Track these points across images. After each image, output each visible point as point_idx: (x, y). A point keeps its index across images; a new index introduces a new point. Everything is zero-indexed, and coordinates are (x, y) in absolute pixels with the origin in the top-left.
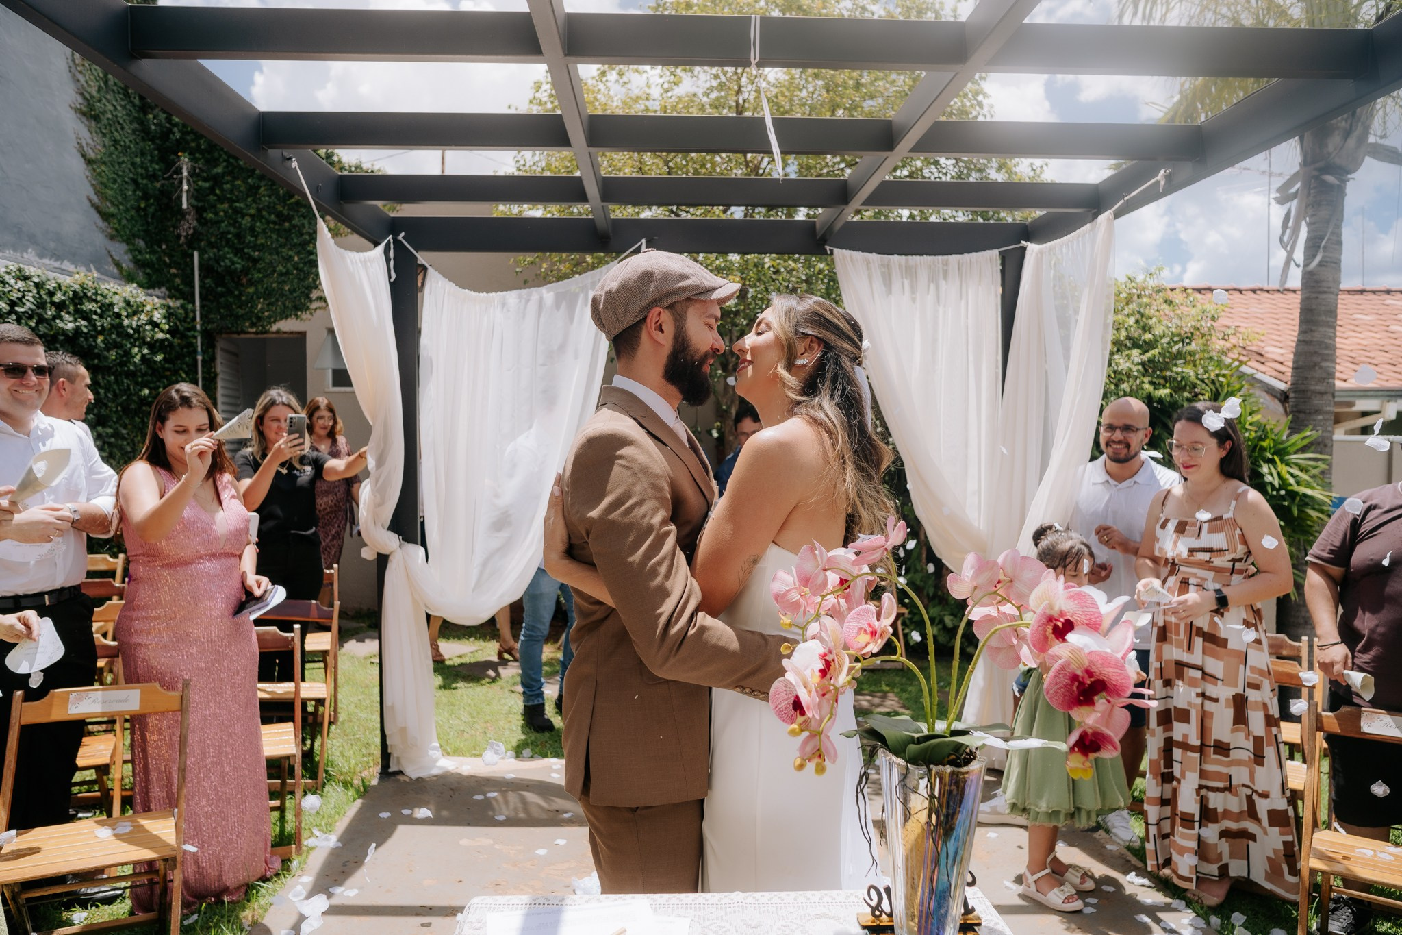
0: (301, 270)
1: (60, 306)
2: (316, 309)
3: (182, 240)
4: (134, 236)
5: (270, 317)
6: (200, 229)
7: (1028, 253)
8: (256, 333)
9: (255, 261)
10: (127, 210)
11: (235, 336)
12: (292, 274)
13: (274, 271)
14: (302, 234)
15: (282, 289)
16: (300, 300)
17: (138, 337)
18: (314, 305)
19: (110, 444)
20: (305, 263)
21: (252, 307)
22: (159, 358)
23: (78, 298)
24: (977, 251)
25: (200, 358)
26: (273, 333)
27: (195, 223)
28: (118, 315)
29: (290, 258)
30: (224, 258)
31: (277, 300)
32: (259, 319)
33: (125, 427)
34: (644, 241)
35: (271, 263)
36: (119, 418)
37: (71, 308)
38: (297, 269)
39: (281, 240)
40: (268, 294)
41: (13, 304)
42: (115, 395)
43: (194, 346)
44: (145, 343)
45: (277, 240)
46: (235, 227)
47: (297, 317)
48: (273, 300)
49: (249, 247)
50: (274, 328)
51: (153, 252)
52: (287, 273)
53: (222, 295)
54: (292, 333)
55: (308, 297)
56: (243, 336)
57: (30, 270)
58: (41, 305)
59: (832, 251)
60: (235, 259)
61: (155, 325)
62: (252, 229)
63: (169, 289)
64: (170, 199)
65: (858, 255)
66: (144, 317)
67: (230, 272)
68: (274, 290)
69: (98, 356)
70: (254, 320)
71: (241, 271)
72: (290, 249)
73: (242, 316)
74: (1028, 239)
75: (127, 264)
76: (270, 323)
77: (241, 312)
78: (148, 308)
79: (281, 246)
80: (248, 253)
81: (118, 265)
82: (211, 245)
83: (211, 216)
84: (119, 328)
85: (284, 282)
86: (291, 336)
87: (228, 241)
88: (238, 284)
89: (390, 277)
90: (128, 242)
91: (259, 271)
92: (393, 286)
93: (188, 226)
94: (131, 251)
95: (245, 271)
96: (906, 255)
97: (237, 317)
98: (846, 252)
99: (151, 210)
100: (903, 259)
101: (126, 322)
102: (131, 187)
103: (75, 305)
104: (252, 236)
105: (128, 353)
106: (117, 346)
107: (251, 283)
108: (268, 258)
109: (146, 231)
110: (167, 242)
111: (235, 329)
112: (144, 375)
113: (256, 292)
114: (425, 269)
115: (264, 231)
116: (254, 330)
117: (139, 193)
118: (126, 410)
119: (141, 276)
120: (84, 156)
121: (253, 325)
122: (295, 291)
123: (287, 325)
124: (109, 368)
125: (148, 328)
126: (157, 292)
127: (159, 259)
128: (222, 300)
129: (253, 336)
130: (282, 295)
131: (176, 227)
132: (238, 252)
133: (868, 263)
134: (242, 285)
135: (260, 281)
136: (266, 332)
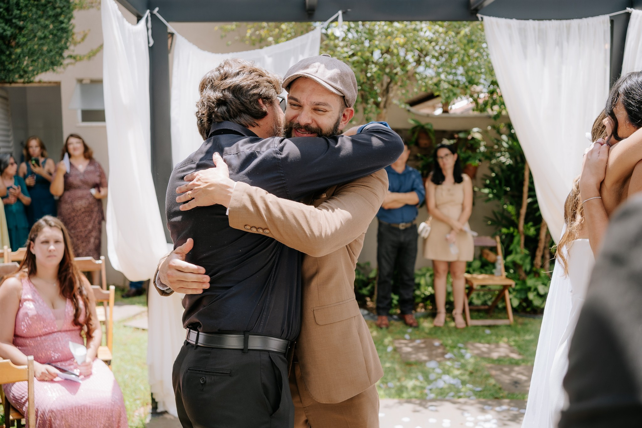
0: (55, 35)
2: (68, 65)
5: (33, 71)
7: (632, 17)
8: (24, 83)
9: (21, 29)
11: (8, 85)
12: (49, 38)
13: (35, 36)
14: (55, 8)
15: (42, 50)
16: (55, 58)
18: (66, 62)
20: (58, 30)
21: (19, 63)
24: (592, 16)
26: (35, 83)
29: (46, 27)
31: (38, 58)
32: (25, 72)
34: (340, 13)
35: (32, 30)
38: (52, 34)
39: (40, 13)
40: (31, 53)
45: (36, 13)
46: (4, 3)
47: (53, 70)
48: (35, 58)
49: (16, 18)
50: (37, 78)
52: (45, 37)
54: (50, 83)
55: (61, 55)
56: (13, 85)
59: (482, 18)
60: (6, 27)
65: (503, 21)
68: (35, 50)
70: (22, 73)
71: (11, 36)
72: (46, 19)
73: (12, 70)
74: (632, 6)
76: (33, 75)
77: (11, 67)
79: (40, 17)
80: (15, 23)
85: (43, 45)
86: (49, 85)
88: (9, 46)
89: (149, 43)
91: (24, 36)
92: (151, 49)
95: (14, 36)
96: (538, 20)
97: (9, 71)
98: (493, 20)
100: (537, 22)
104: (18, 9)
107: (18, 45)
108: (30, 26)
111: (7, 80)
113: (22, 52)
114: (172, 34)
115: (26, 6)
116: (22, 80)
121: (21, 77)
122: (51, 51)
123: (46, 77)
129: (21, 85)
130: (42, 54)
132: (8, 22)
133: (509, 27)
134: (12, 47)
135: (25, 44)
136: (31, 82)
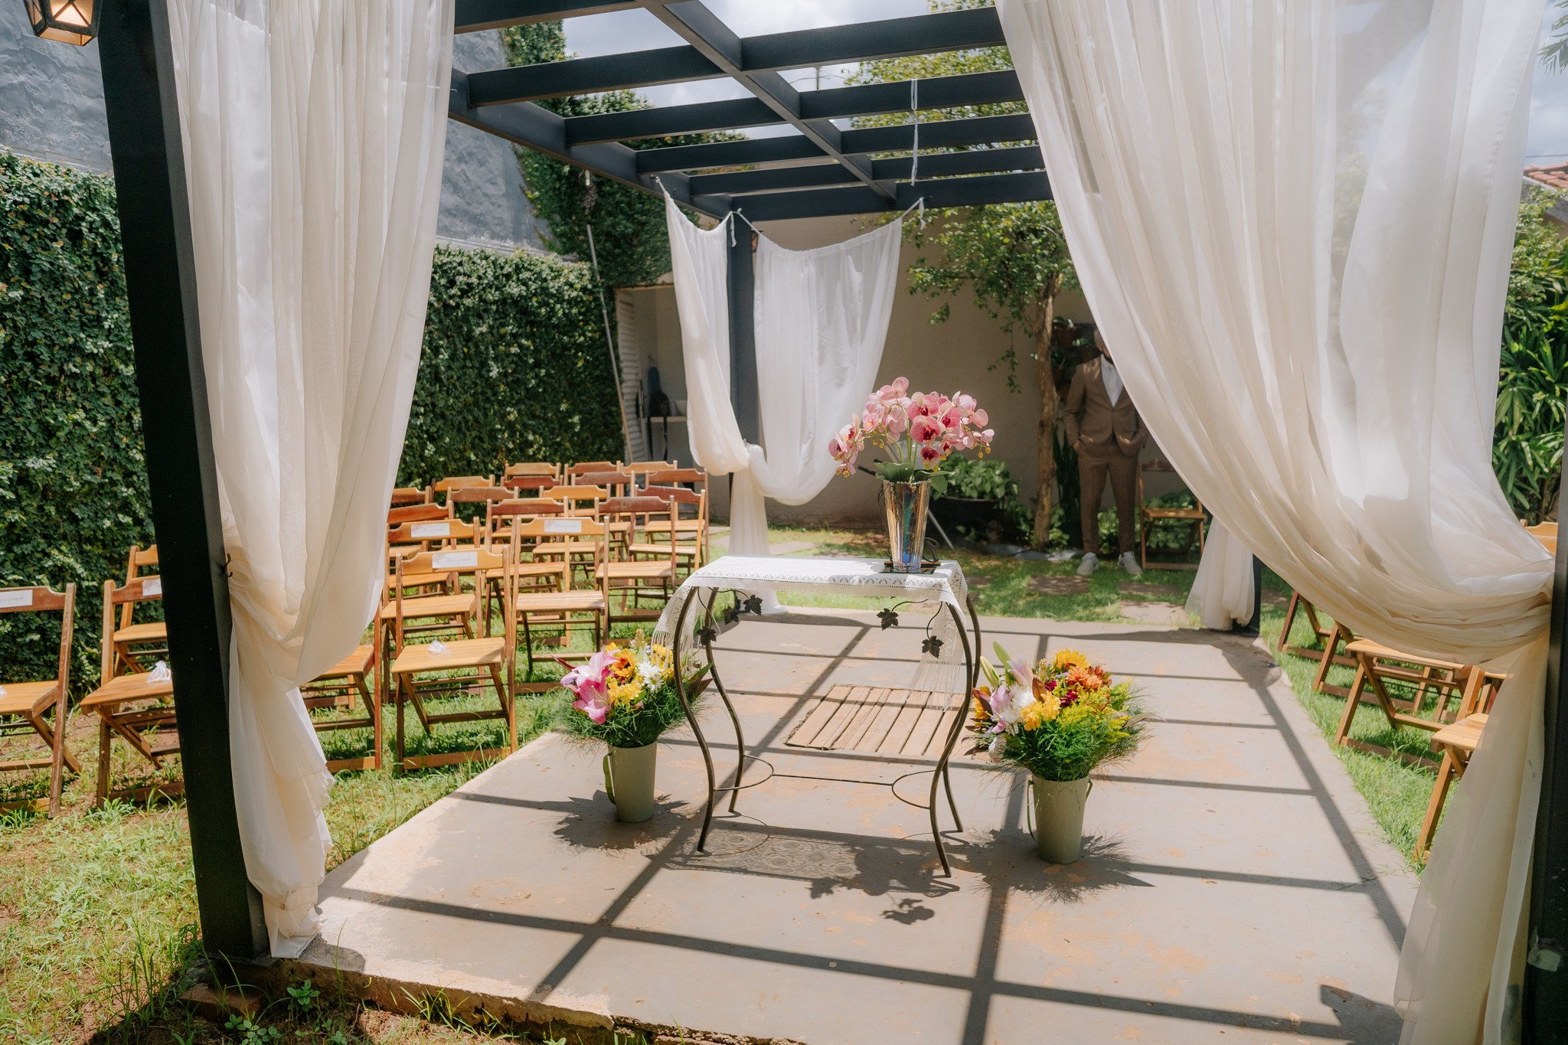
1: (508, 276)
3: (587, 212)
4: (553, 212)
5: (655, 272)
6: (600, 200)
8: (648, 286)
9: (643, 224)
10: (547, 192)
11: (630, 289)
13: (658, 232)
17: (559, 297)
19: (544, 382)
21: (642, 263)
22: (574, 311)
23: (518, 269)
25: (605, 312)
26: (659, 285)
27: (596, 197)
28: (545, 280)
30: (618, 224)
31: (661, 257)
32: (648, 273)
33: (553, 368)
34: (921, 199)
35: (656, 225)
36: (549, 361)
37: (515, 278)
40: (654, 252)
41: (480, 278)
42: (546, 343)
43: (599, 299)
44: (564, 300)
46: (626, 197)
48: (658, 257)
50: (660, 280)
51: (566, 224)
53: (619, 255)
56: (636, 289)
57: (489, 252)
58: (496, 278)
60: (629, 224)
61: (571, 285)
62: (640, 197)
63: (579, 253)
64: (576, 177)
66: (562, 280)
67: (624, 235)
68: (659, 248)
69: (533, 313)
70: (644, 275)
71: (633, 234)
73: (634, 272)
75: (549, 237)
76: (657, 277)
78: (566, 271)
80: (637, 218)
81: (541, 237)
82: (610, 214)
83: (608, 188)
84: (544, 290)
87: (621, 209)
88: (631, 245)
90: (549, 217)
91: (647, 232)
93: (590, 200)
94: (551, 225)
95: (636, 234)
97: (631, 273)
99: (563, 189)
101: (551, 284)
102: (549, 172)
103: (518, 274)
104: (640, 202)
105: (553, 309)
106: (547, 304)
107: (641, 243)
108: (653, 220)
109: (561, 207)
110: (576, 213)
111: (629, 284)
112: (565, 326)
113: (645, 250)
114: (757, 235)
115: (650, 197)
116: (645, 283)
117: (554, 176)
118: (553, 354)
119: (559, 245)
120: (516, 153)
121: (644, 279)
124: (541, 322)
125: (566, 288)
126: (569, 256)
127: (571, 229)
128: (619, 259)
129: (644, 288)
131: (582, 201)
132: (630, 218)
134: (634, 246)
135: (647, 241)
136: (654, 285)
